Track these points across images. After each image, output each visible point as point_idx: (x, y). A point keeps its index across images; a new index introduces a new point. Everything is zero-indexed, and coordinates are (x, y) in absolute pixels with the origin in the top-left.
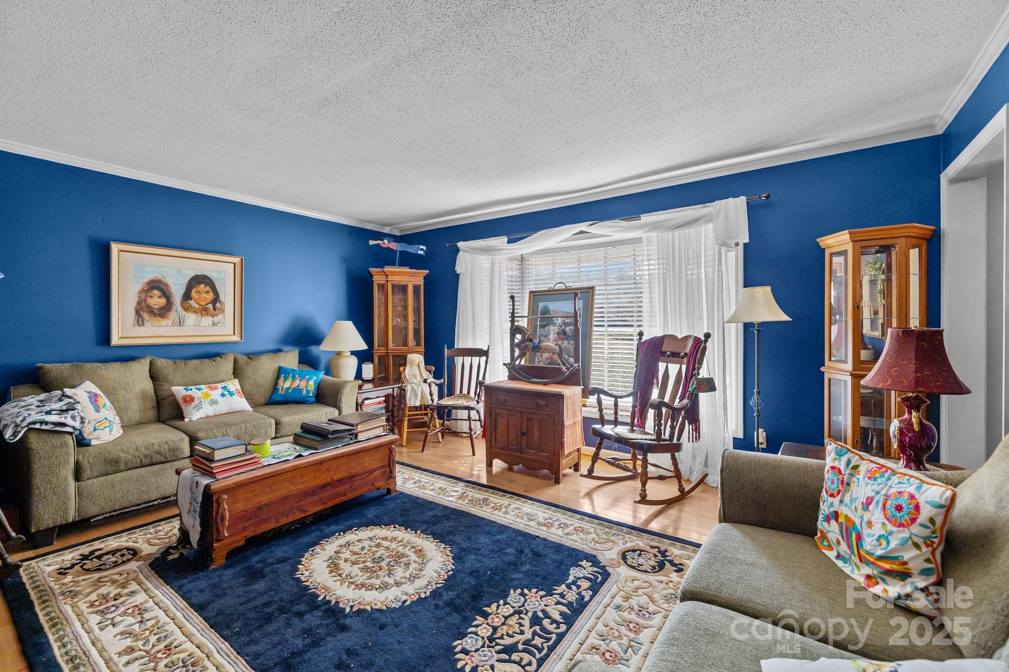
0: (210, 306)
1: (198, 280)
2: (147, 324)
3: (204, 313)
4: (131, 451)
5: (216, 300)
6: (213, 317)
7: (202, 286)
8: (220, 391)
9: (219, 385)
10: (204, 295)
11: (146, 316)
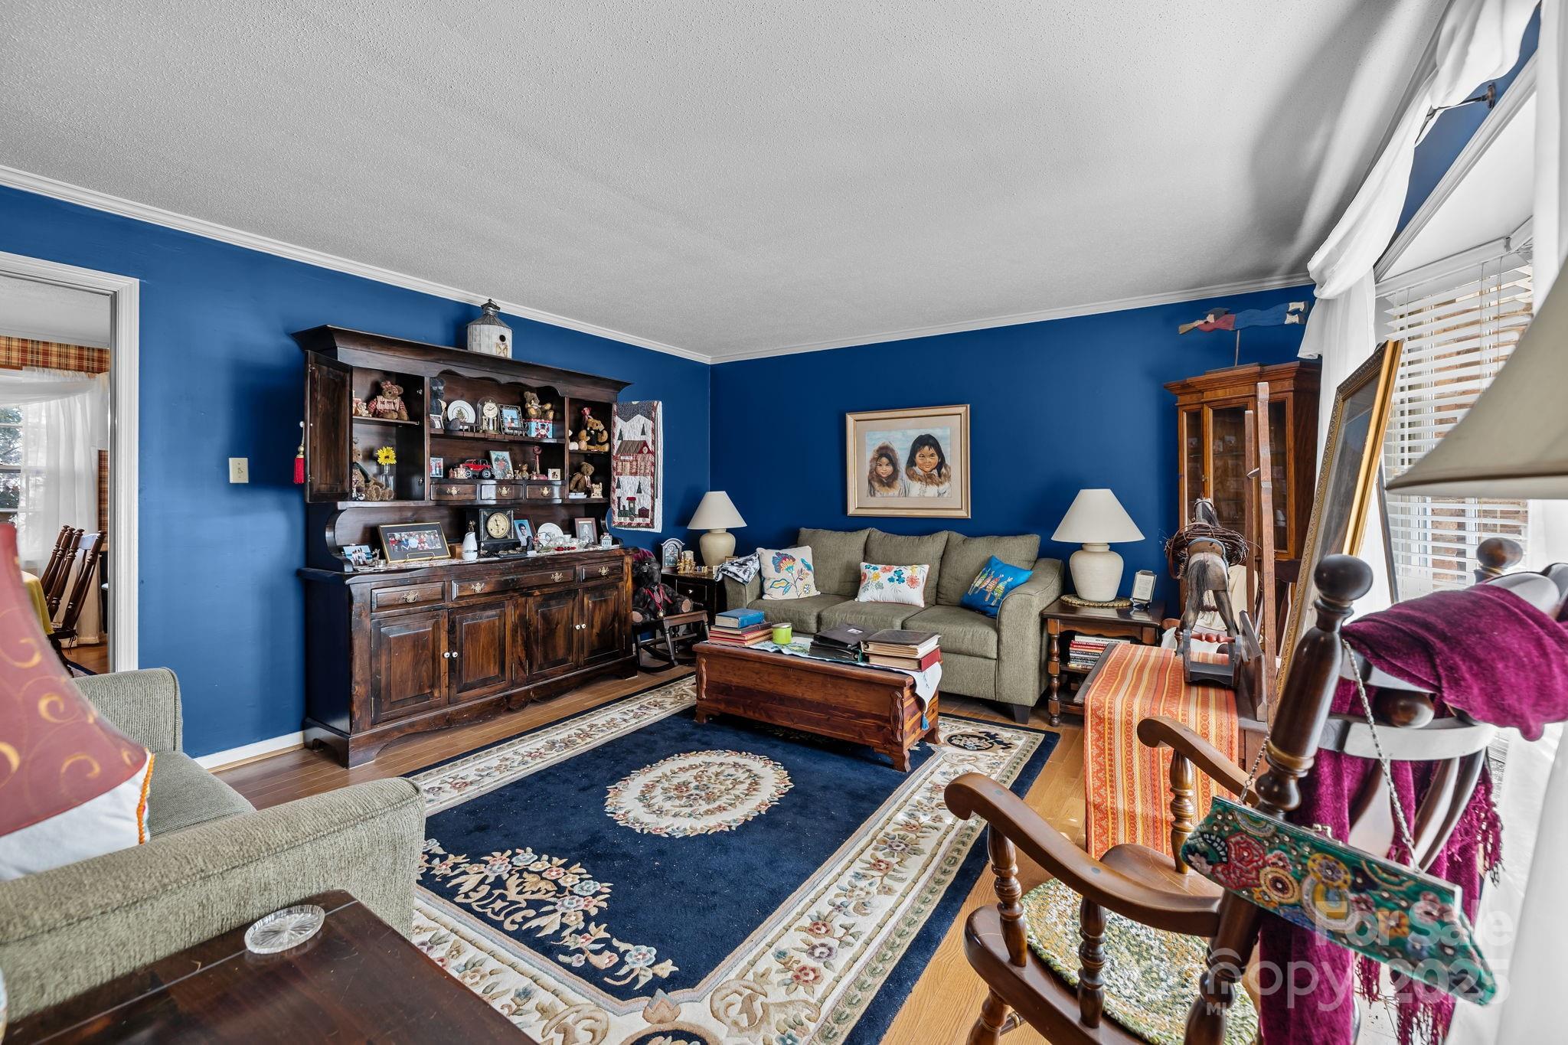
0: (935, 472)
1: (926, 441)
2: (878, 494)
3: (929, 480)
4: (776, 611)
5: (941, 464)
6: (938, 485)
7: (927, 448)
8: (891, 574)
9: (896, 568)
10: (929, 459)
11: (876, 485)
